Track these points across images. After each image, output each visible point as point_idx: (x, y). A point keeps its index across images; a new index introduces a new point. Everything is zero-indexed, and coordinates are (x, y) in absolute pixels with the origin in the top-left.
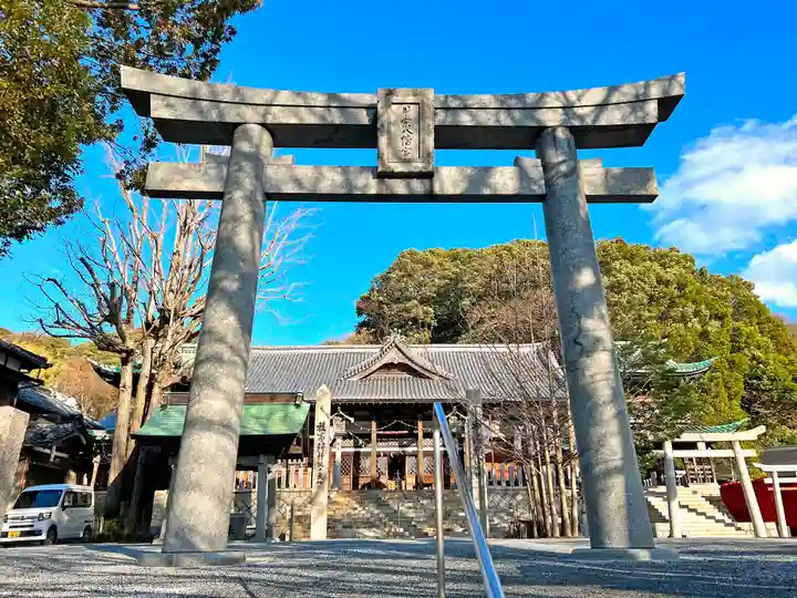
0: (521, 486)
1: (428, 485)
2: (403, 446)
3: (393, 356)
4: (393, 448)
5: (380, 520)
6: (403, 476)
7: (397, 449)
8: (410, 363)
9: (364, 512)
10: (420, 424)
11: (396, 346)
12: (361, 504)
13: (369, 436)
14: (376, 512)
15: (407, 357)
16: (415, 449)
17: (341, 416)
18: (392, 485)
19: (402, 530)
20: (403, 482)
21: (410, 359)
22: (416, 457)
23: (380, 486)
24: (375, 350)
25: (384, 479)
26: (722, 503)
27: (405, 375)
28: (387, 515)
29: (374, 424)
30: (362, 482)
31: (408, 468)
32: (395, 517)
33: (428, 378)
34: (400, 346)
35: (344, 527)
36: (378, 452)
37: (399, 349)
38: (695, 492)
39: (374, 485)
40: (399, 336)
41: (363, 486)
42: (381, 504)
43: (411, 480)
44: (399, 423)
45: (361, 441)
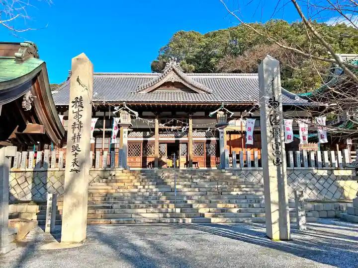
1: (195, 163)
2: (178, 137)
3: (172, 77)
4: (171, 138)
6: (177, 157)
7: (174, 139)
8: (183, 82)
9: (143, 190)
10: (191, 121)
11: (173, 70)
13: (153, 130)
14: (155, 190)
16: (187, 139)
17: (127, 110)
18: (170, 162)
19: (178, 210)
20: (177, 161)
21: (183, 80)
22: (187, 144)
23: (160, 163)
25: (164, 159)
27: (179, 91)
29: (157, 121)
30: (149, 160)
31: (181, 152)
32: (172, 195)
33: (196, 92)
34: (177, 70)
36: (159, 140)
37: (176, 73)
39: (156, 163)
40: (175, 63)
41: (150, 163)
42: (160, 183)
43: (183, 159)
44: (175, 121)
45: (148, 134)
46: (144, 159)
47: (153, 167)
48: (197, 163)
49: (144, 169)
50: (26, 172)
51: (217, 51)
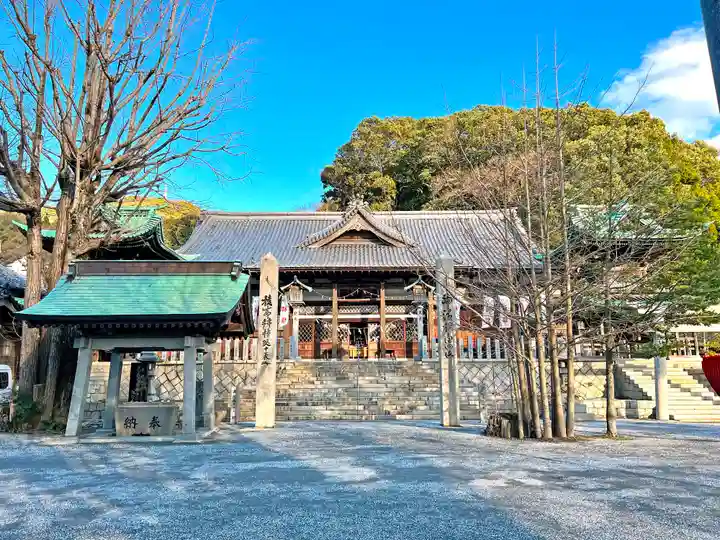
0: (489, 357)
1: (390, 352)
2: (365, 314)
3: (357, 224)
4: (355, 315)
5: (338, 395)
6: (365, 342)
7: (359, 316)
8: (372, 230)
9: (321, 387)
10: (383, 292)
11: (359, 213)
12: (318, 376)
13: (330, 303)
14: (334, 386)
15: (370, 224)
16: (378, 316)
17: (298, 285)
18: (354, 350)
20: (365, 349)
21: (373, 227)
22: (379, 323)
23: (340, 353)
24: (337, 217)
25: (346, 345)
26: (704, 377)
27: (367, 242)
28: (346, 390)
29: (335, 292)
30: (323, 348)
31: (370, 334)
32: (354, 392)
33: (391, 245)
34: (364, 212)
35: (299, 404)
36: (339, 317)
37: (363, 217)
38: (676, 366)
39: (334, 352)
40: (361, 203)
41: (325, 352)
42: (340, 378)
43: (373, 346)
44: (361, 292)
45: (322, 309)
46: (317, 347)
47: (330, 357)
48: (393, 351)
49: (318, 361)
50: (178, 365)
51: (432, 156)
